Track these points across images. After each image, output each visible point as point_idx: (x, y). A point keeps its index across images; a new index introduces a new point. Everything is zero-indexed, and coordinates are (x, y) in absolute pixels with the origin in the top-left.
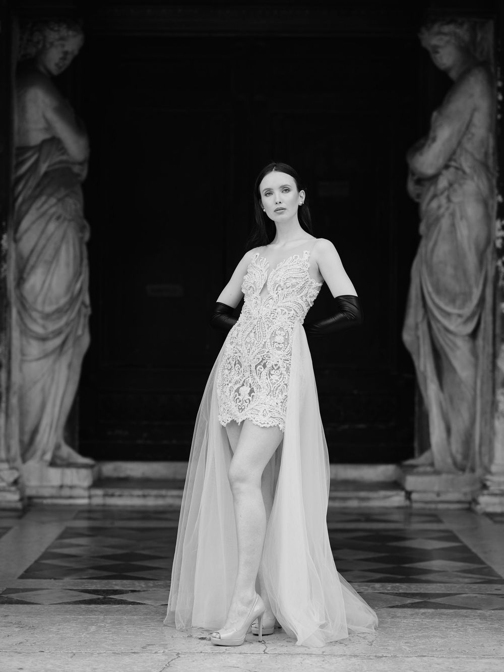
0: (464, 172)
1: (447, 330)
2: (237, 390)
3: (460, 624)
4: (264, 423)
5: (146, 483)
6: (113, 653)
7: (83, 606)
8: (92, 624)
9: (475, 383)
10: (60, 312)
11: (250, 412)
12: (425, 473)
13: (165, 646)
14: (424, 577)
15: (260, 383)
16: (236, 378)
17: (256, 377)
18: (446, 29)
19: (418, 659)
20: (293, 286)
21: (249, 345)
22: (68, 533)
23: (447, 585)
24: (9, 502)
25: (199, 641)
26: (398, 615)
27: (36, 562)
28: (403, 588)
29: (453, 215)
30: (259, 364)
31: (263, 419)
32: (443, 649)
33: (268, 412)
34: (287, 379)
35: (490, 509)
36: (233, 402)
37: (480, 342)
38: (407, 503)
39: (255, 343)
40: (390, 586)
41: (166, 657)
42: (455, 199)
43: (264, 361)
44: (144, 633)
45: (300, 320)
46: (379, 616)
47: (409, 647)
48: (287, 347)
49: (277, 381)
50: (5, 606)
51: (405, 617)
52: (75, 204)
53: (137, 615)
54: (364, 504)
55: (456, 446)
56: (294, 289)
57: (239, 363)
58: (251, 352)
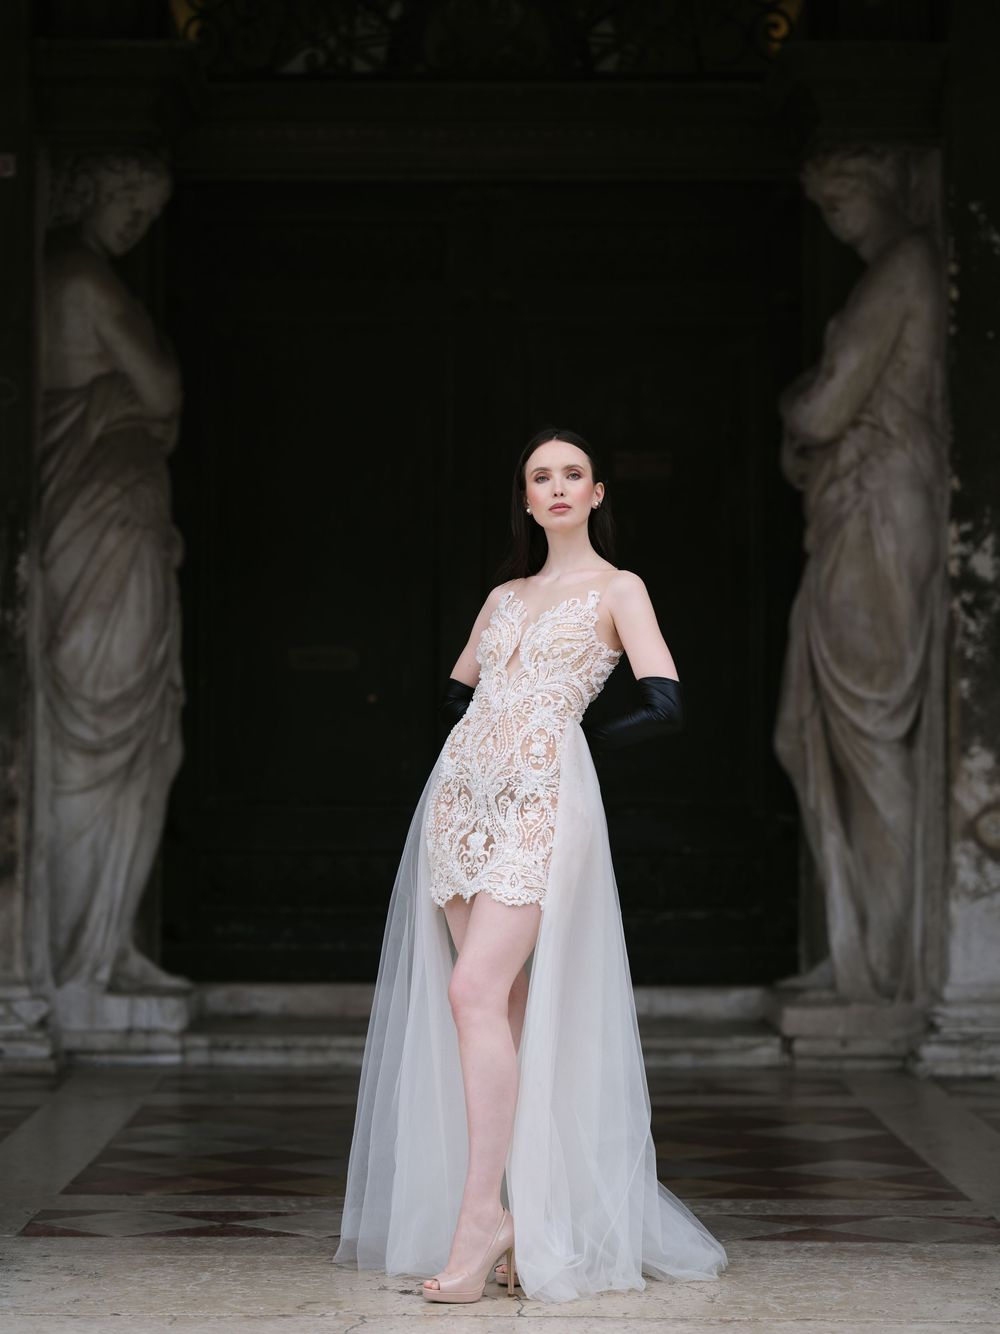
0: (887, 434)
1: (859, 731)
2: (464, 841)
3: (875, 1267)
4: (513, 899)
5: (288, 1024)
6: (246, 1316)
7: (185, 1239)
8: (204, 1269)
9: (913, 831)
10: (126, 699)
11: (487, 878)
12: (819, 1003)
13: (337, 1304)
14: (812, 1190)
15: (504, 827)
16: (461, 818)
17: (497, 817)
18: (853, 165)
19: (798, 1325)
20: (565, 654)
21: (484, 759)
22: (146, 1116)
23: (855, 1201)
24: (32, 1060)
25: (400, 1295)
26: (762, 1253)
27: (90, 1165)
28: (773, 1207)
29: (867, 514)
30: (503, 793)
31: (512, 892)
32: (843, 1307)
33: (519, 878)
34: (553, 817)
35: (942, 1070)
36: (456, 863)
37: (921, 752)
38: (786, 1059)
39: (495, 755)
40: (750, 1204)
41: (342, 1322)
42: (872, 485)
43: (511, 789)
44: (298, 1284)
45: (576, 716)
46: (730, 1254)
47: (781, 1304)
48: (551, 763)
49: (536, 821)
50: (41, 1239)
51: (775, 1256)
52: (155, 497)
53: (284, 1253)
54: (704, 1062)
55: (877, 952)
56: (565, 660)
57: (467, 792)
58: (488, 770)
